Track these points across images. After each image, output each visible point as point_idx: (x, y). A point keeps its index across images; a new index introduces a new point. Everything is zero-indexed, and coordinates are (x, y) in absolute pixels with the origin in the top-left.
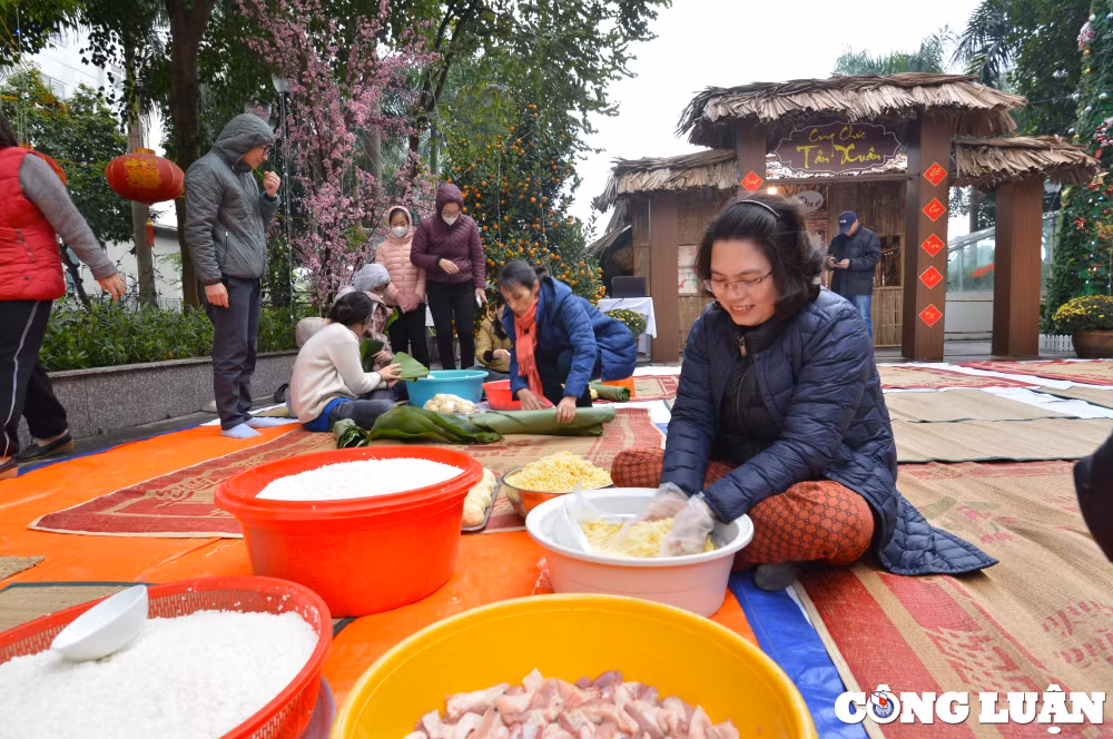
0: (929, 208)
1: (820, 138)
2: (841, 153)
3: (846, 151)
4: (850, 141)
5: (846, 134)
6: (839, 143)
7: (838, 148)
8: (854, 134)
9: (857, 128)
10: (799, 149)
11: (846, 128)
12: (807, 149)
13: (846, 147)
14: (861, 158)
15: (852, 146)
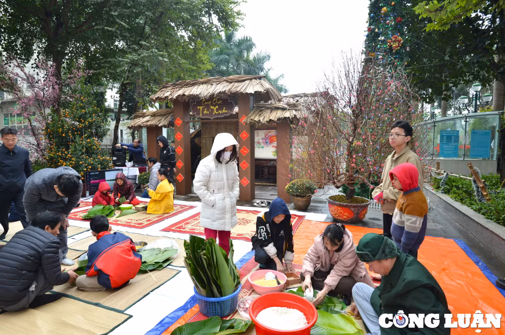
0: (242, 134)
1: (206, 103)
2: (213, 109)
3: (215, 109)
4: (217, 104)
5: (215, 101)
6: (212, 105)
7: (212, 107)
8: (218, 101)
9: (219, 100)
10: (198, 108)
11: (215, 99)
12: (201, 108)
13: (215, 107)
14: (220, 112)
15: (217, 107)
